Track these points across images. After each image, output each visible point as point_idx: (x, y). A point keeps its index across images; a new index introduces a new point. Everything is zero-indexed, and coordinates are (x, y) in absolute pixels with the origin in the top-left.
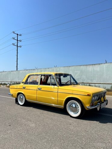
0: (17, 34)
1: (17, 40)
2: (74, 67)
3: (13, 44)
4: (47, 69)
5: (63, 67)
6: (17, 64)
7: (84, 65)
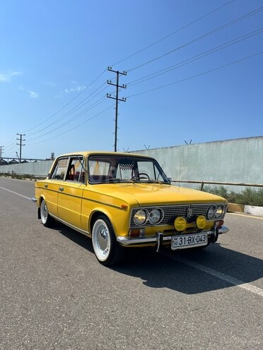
0: (118, 72)
1: (117, 86)
2: (231, 142)
3: (109, 96)
4: (169, 149)
5: (205, 144)
6: (116, 139)
7: (256, 137)
